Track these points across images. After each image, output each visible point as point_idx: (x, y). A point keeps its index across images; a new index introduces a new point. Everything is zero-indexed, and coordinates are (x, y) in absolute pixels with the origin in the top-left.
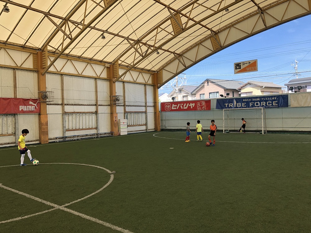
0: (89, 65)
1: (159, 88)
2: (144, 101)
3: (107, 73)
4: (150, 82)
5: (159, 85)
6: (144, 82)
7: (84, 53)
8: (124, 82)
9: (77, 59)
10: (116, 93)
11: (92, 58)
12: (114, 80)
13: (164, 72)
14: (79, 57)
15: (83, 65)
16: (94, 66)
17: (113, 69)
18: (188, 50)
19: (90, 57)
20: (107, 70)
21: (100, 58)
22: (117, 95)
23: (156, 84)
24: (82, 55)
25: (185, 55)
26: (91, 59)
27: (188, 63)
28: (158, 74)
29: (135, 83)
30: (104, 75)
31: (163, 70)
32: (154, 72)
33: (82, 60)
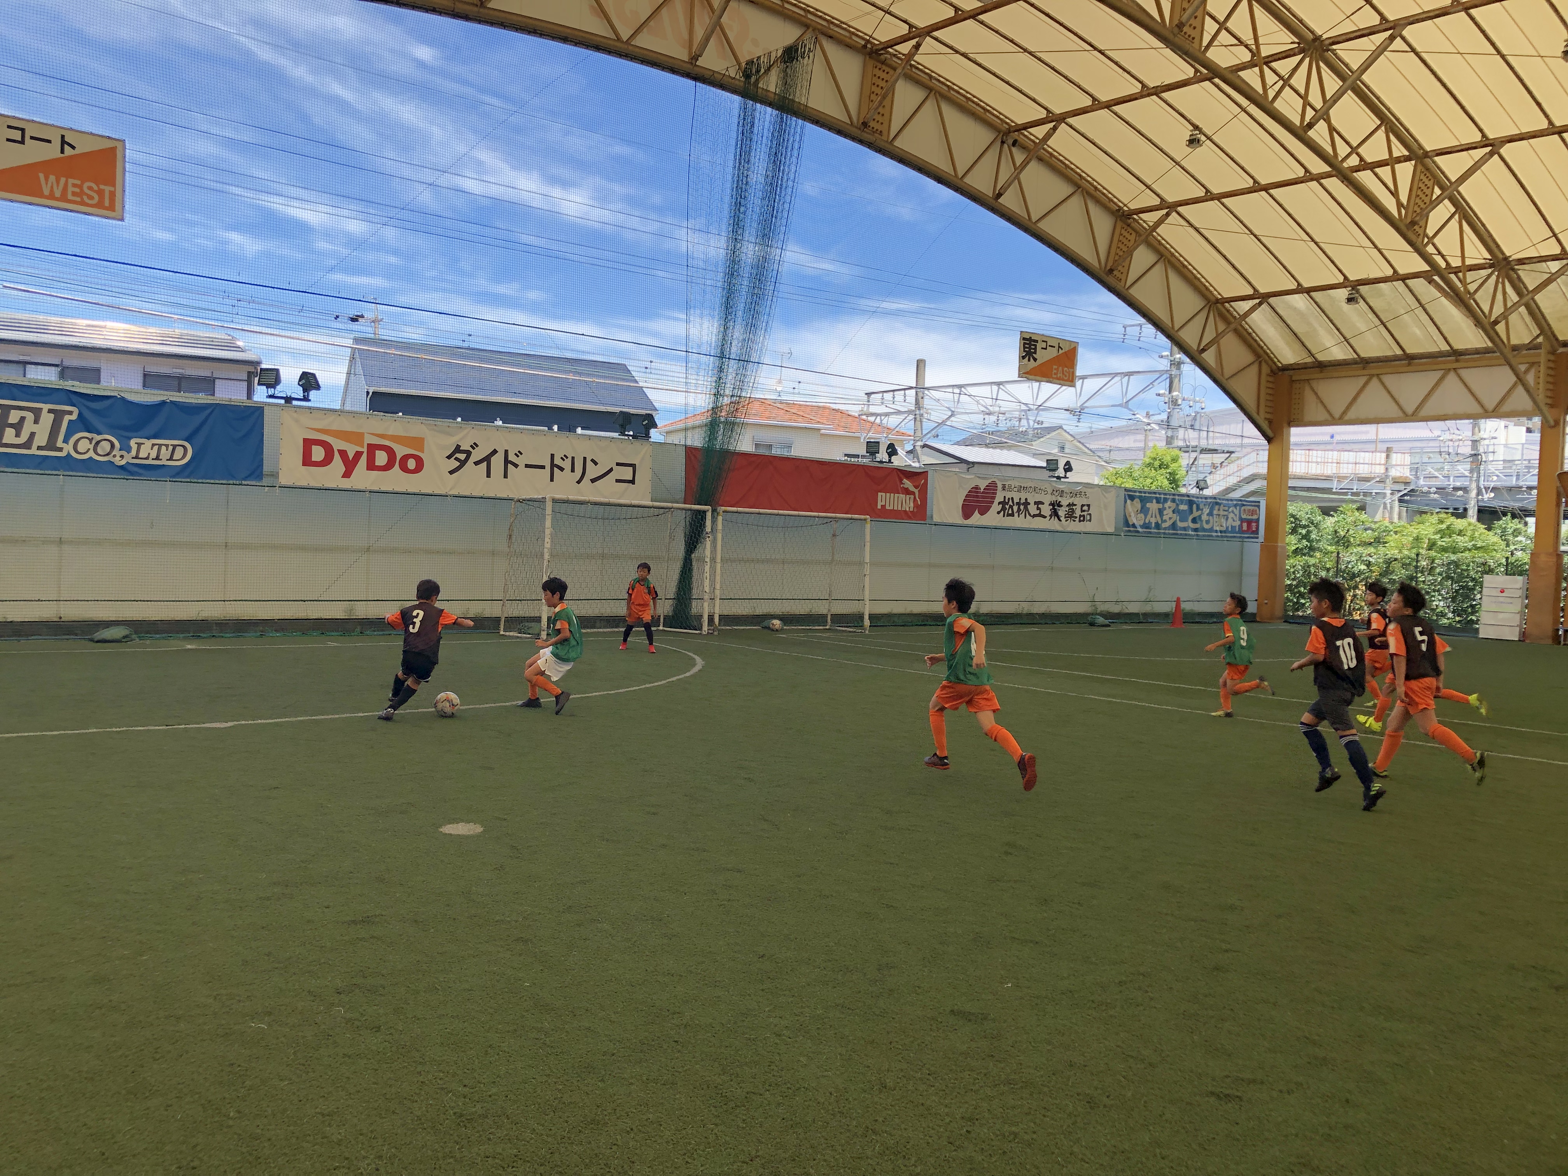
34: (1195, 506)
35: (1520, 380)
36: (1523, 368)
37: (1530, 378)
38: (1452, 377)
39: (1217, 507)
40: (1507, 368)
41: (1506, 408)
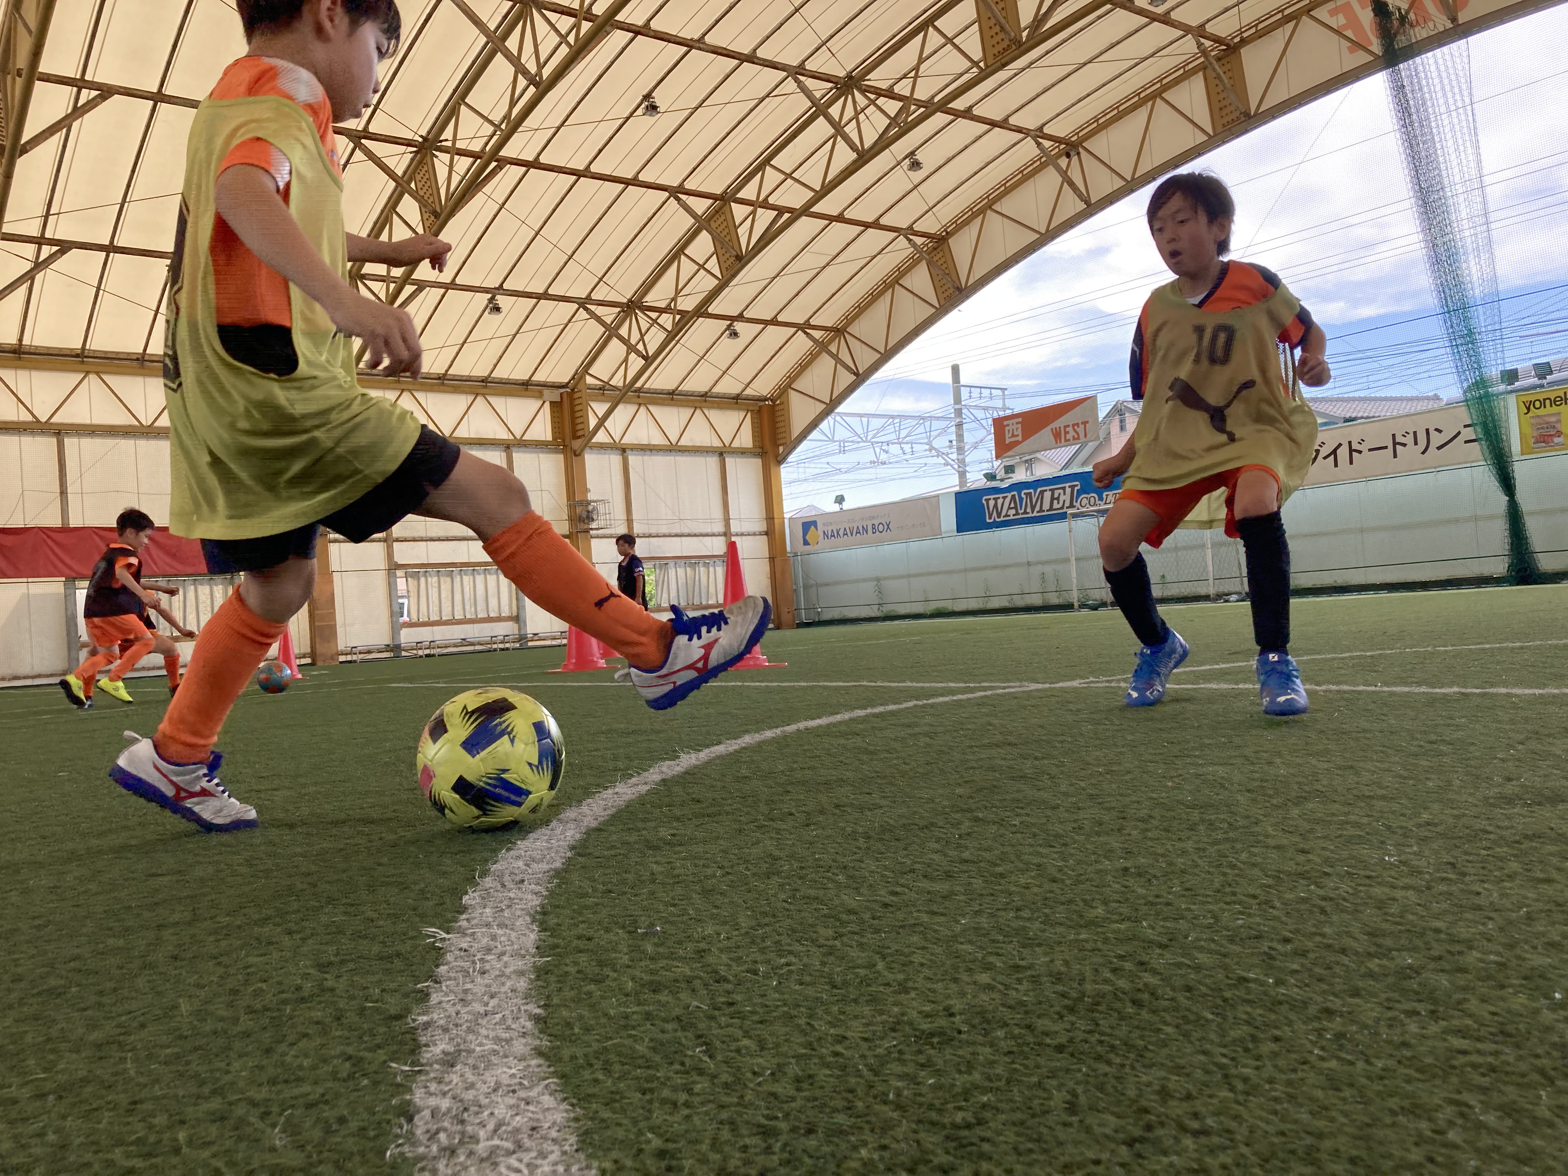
0: (480, 399)
1: (780, 460)
2: (718, 513)
3: (553, 422)
4: (746, 439)
5: (781, 449)
6: (717, 443)
7: (453, 362)
8: (623, 450)
9: (432, 385)
10: (587, 490)
11: (489, 375)
12: (577, 444)
13: (794, 398)
14: (439, 378)
15: (460, 401)
16: (498, 402)
17: (572, 406)
18: (861, 309)
19: (481, 371)
20: (552, 412)
21: (521, 374)
22: (590, 496)
23: (768, 446)
24: (447, 371)
25: (853, 329)
26: (485, 381)
27: (866, 358)
28: (777, 408)
29: (673, 449)
30: (542, 430)
31: (792, 393)
32: (762, 403)
33: (453, 386)
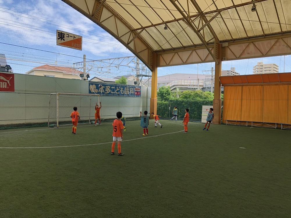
34: (117, 87)
35: (210, 53)
36: (210, 49)
37: (213, 52)
38: (194, 53)
39: (126, 88)
40: (206, 49)
41: (207, 60)
